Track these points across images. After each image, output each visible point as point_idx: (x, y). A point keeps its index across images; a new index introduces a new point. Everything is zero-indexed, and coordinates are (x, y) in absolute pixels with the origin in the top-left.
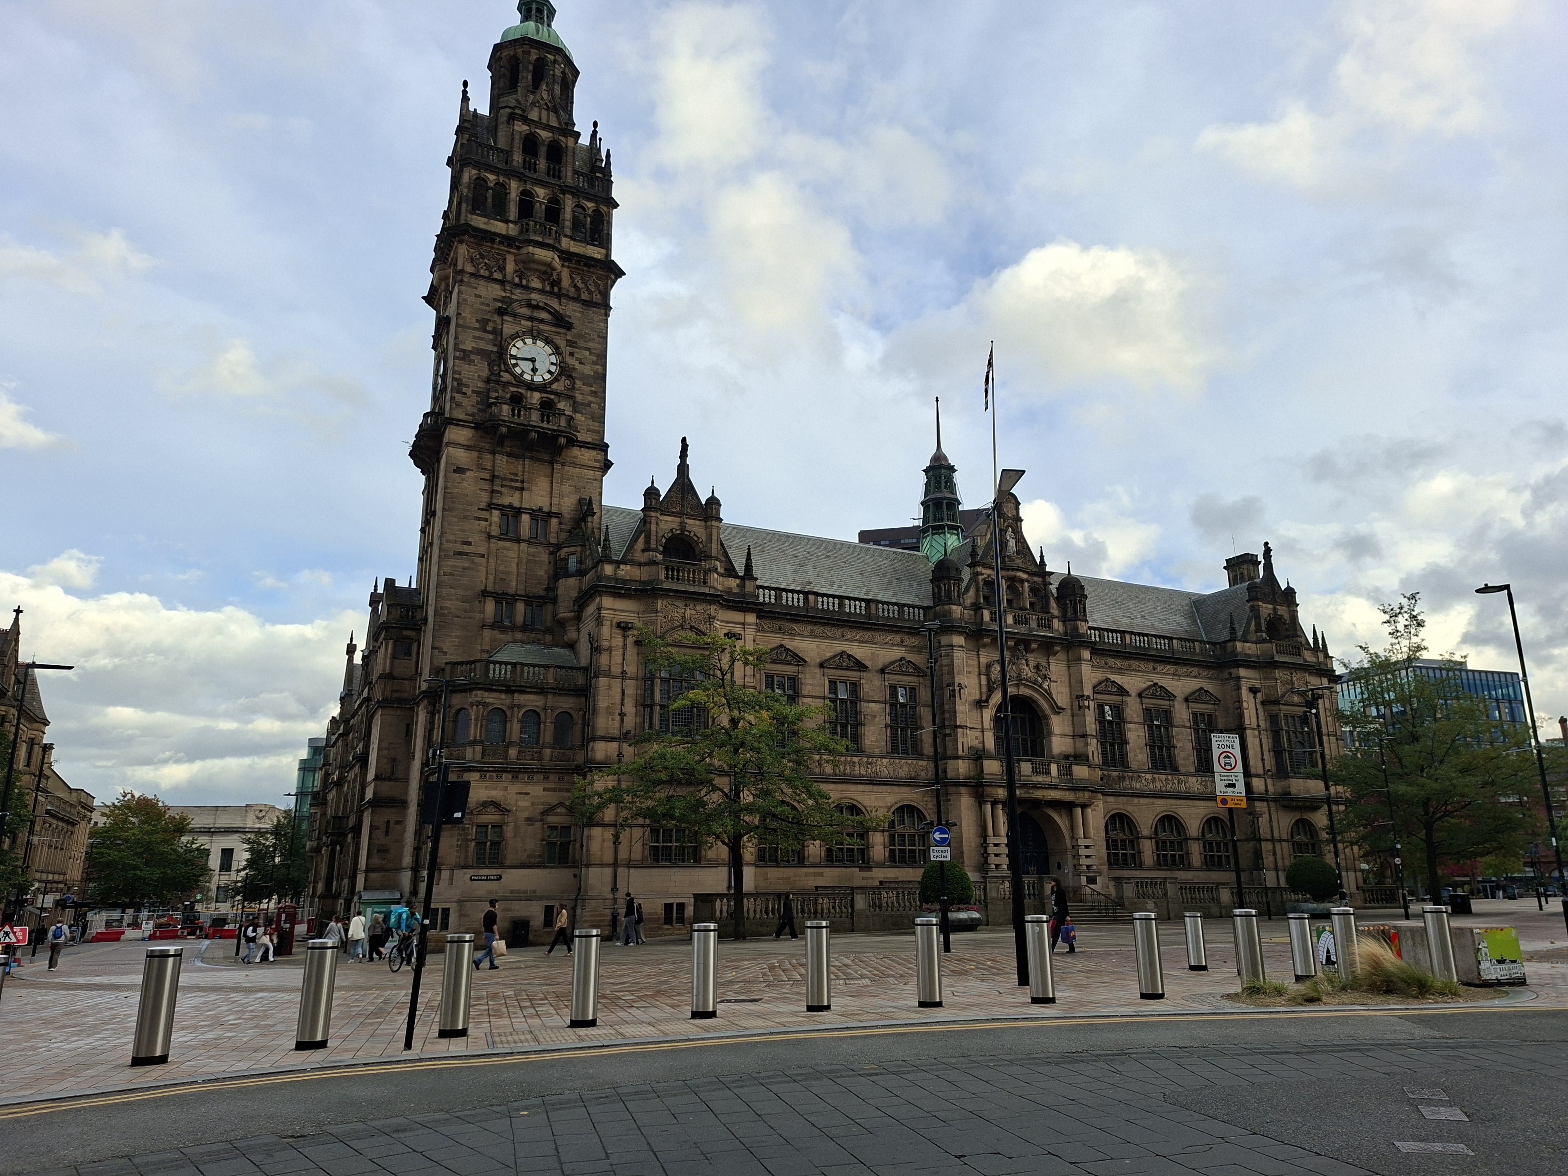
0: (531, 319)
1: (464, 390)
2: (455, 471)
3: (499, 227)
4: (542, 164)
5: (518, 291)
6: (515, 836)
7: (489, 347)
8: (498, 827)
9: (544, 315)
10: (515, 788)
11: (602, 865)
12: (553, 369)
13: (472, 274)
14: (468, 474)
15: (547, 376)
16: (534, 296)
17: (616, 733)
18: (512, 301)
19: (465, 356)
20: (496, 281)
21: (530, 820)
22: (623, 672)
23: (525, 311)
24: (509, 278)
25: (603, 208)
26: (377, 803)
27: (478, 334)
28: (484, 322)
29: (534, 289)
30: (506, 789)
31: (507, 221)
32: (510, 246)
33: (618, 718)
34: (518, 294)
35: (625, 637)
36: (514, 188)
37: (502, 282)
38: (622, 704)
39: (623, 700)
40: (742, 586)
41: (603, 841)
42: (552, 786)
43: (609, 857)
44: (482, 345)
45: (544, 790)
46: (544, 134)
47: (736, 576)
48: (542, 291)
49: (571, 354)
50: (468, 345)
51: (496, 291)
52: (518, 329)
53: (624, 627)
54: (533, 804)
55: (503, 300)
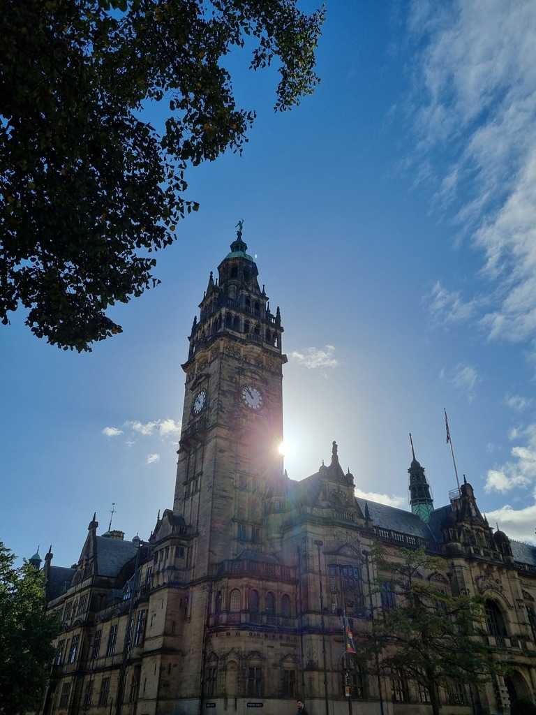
0: (252, 378)
1: (223, 410)
2: (219, 451)
3: (238, 335)
4: (253, 310)
5: (245, 365)
6: (268, 676)
7: (234, 390)
8: (259, 668)
9: (257, 377)
10: (268, 642)
11: (320, 698)
12: (261, 403)
13: (227, 355)
14: (225, 453)
15: (258, 406)
16: (251, 368)
17: (319, 609)
18: (243, 370)
19: (224, 393)
20: (236, 359)
21: (275, 665)
22: (320, 571)
23: (249, 374)
24: (242, 358)
25: (278, 332)
26: (164, 651)
27: (229, 383)
28: (231, 378)
29: (252, 364)
30: (262, 643)
31: (240, 333)
32: (243, 343)
33: (320, 600)
34: (245, 366)
35: (319, 550)
36: (243, 318)
37: (238, 360)
38: (321, 591)
39: (321, 588)
40: (366, 524)
41: (319, 681)
42: (284, 642)
43: (323, 693)
44: (231, 389)
45: (281, 645)
46: (254, 297)
47: (363, 518)
48: (255, 366)
49: (268, 397)
50: (225, 388)
51: (236, 364)
52: (246, 382)
53: (319, 543)
54: (276, 654)
55: (239, 368)
